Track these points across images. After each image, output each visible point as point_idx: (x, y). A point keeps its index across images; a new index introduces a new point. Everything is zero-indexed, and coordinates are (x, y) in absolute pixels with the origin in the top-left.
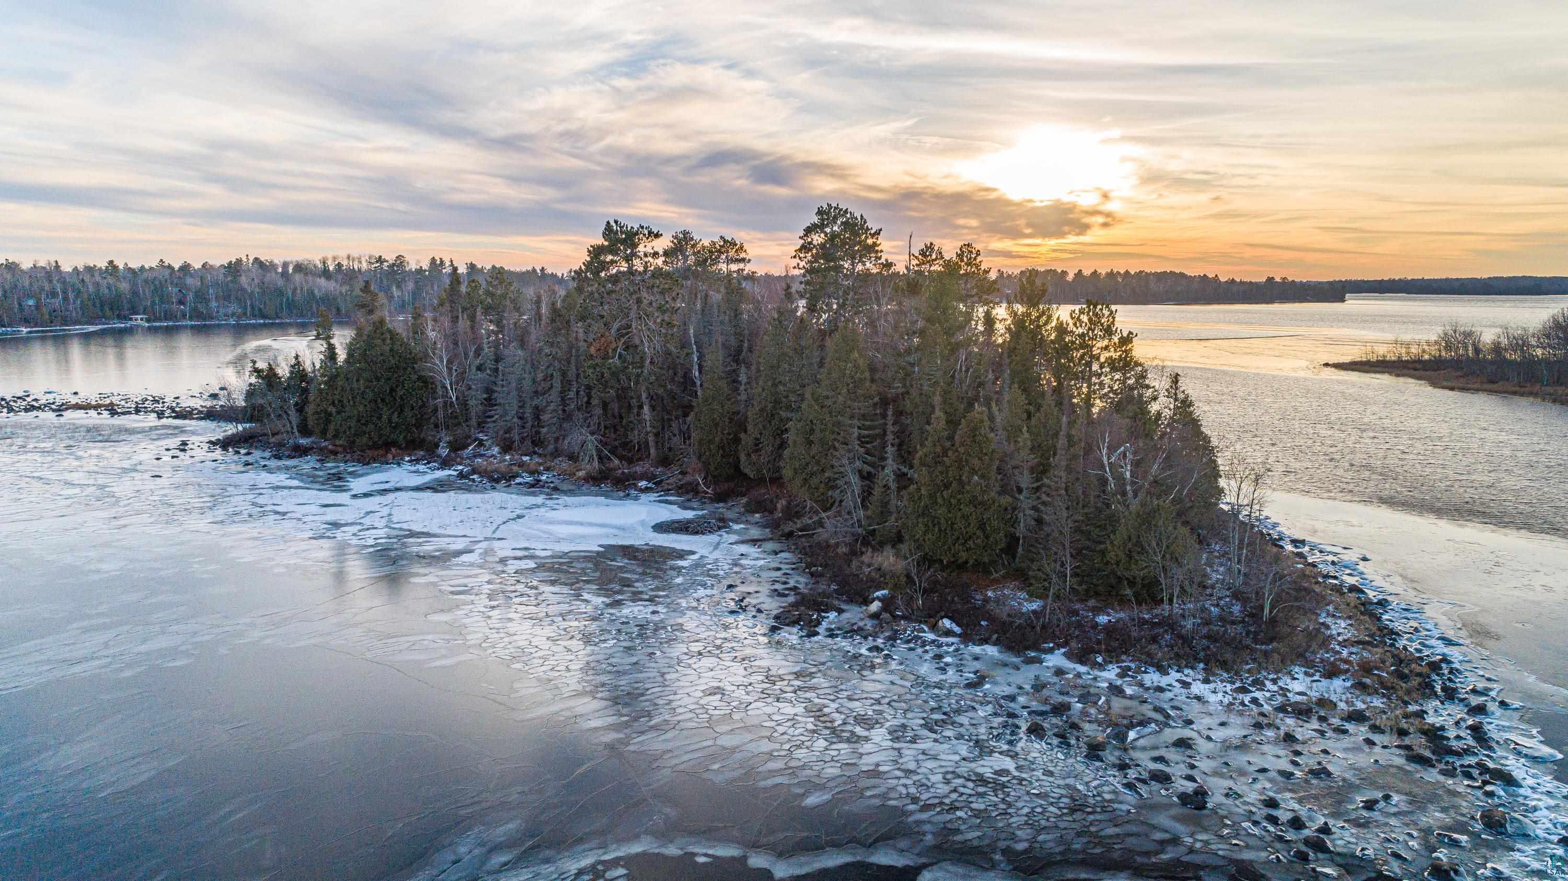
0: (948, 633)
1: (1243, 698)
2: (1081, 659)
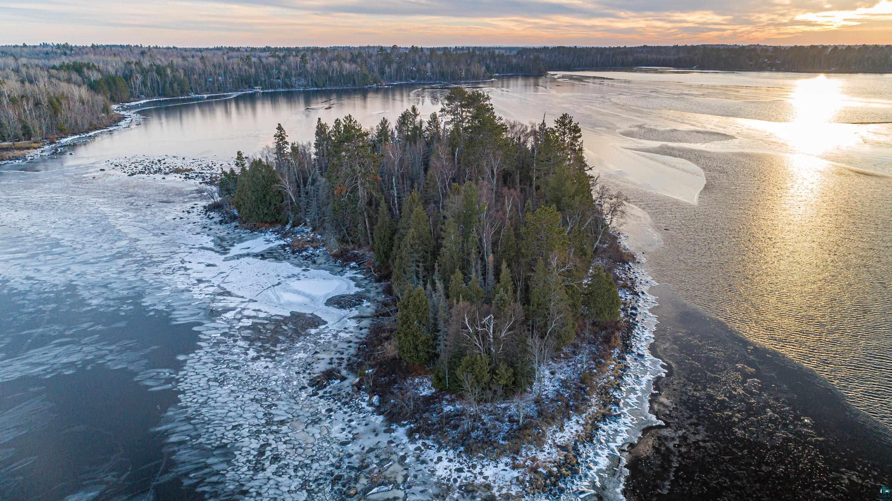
0: (371, 405)
1: (455, 475)
2: (410, 434)
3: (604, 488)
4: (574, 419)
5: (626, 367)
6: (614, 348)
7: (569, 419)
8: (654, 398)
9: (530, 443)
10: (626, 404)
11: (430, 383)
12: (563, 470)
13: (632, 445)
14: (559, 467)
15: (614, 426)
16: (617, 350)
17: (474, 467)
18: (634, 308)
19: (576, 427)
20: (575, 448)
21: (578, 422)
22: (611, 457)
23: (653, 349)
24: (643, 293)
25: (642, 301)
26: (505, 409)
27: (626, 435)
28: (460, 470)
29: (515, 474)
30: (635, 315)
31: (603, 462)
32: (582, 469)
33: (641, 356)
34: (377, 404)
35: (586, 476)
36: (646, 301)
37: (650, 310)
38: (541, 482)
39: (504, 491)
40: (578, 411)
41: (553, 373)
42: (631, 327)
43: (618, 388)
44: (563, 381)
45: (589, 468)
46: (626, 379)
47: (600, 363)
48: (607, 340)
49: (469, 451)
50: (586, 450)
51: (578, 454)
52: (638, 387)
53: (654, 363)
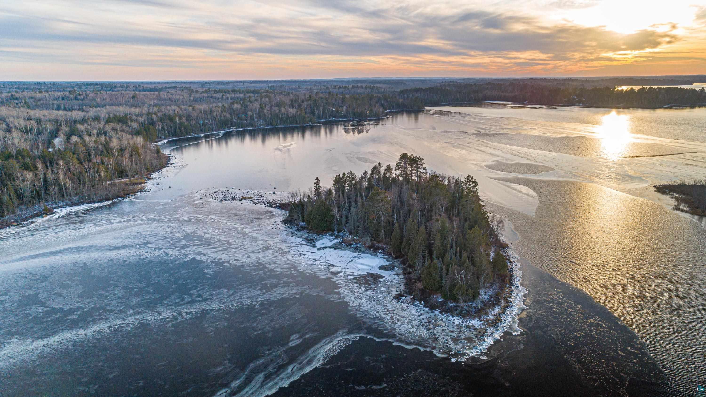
0: (422, 304)
1: (461, 323)
2: (441, 313)
3: (511, 325)
4: (497, 307)
5: (512, 291)
6: (506, 284)
7: (495, 307)
8: (524, 301)
9: (484, 314)
10: (515, 303)
11: (440, 297)
12: (497, 321)
13: (518, 315)
14: (495, 320)
15: (511, 309)
16: (508, 285)
17: (467, 321)
18: (511, 268)
19: (498, 310)
20: (499, 315)
21: (498, 308)
22: (512, 317)
23: (522, 284)
24: (514, 262)
25: (514, 265)
26: (472, 305)
27: (516, 312)
28: (463, 322)
29: (481, 323)
30: (513, 271)
31: (510, 319)
32: (503, 321)
33: (518, 287)
34: (424, 304)
35: (505, 323)
36: (516, 265)
37: (518, 269)
38: (491, 324)
39: (479, 327)
40: (498, 305)
41: (485, 293)
42: (512, 276)
43: (510, 297)
44: (490, 295)
45: (505, 321)
46: (513, 294)
47: (502, 289)
48: (503, 281)
49: (464, 317)
50: (503, 316)
51: (501, 317)
52: (518, 297)
53: (523, 289)
